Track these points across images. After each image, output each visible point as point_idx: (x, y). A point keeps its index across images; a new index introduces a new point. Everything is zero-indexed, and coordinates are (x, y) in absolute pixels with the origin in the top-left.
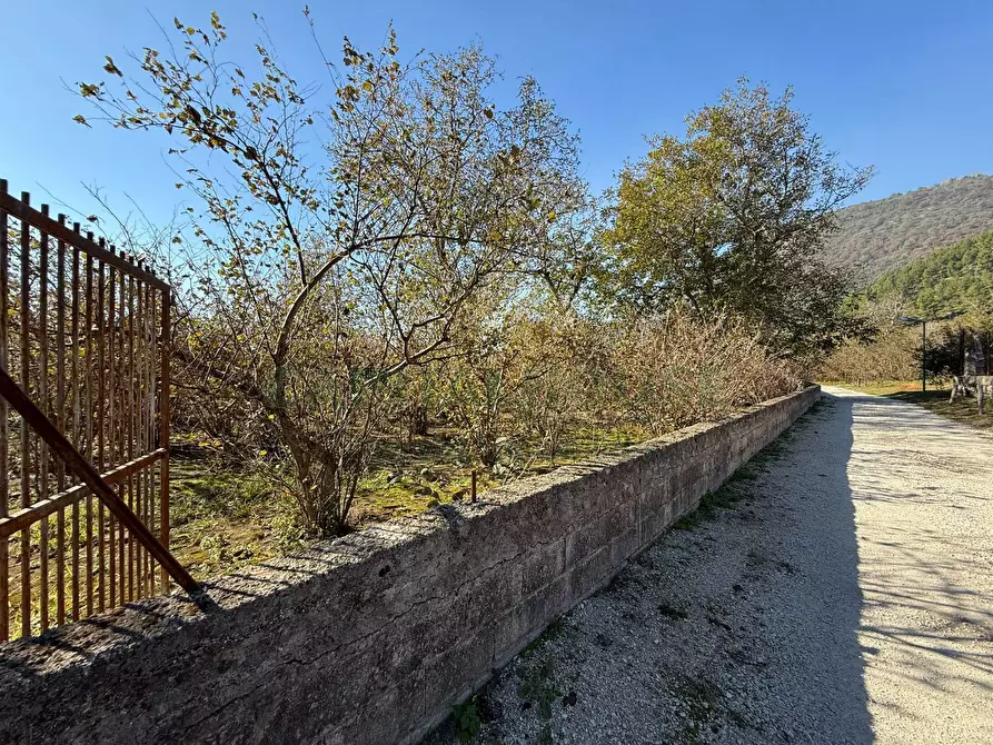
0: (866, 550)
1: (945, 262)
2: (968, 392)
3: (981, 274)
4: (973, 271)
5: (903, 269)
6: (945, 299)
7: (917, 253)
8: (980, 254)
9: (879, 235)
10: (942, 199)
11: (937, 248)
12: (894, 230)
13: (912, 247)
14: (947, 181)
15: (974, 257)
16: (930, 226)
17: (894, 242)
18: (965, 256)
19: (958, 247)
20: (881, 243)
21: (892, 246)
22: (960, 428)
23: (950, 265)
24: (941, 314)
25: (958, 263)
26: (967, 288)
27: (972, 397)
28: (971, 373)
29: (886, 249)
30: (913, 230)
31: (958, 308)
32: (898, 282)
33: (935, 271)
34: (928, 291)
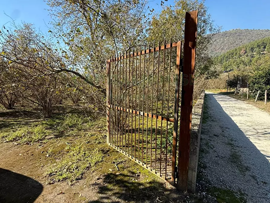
0: (238, 124)
1: (230, 55)
2: (238, 92)
3: (237, 59)
4: (236, 58)
5: (220, 55)
6: (229, 65)
7: (223, 51)
8: (238, 53)
9: (215, 44)
10: (231, 35)
11: (228, 50)
12: (218, 43)
13: (222, 49)
14: (232, 30)
15: (236, 54)
16: (227, 43)
17: (218, 47)
18: (234, 53)
19: (233, 50)
20: (215, 47)
21: (217, 48)
22: (239, 101)
23: (231, 56)
24: (228, 70)
25: (233, 55)
26: (234, 63)
27: (239, 93)
28: (239, 87)
29: (216, 49)
30: (223, 44)
31: (232, 68)
32: (218, 60)
33: (227, 57)
34: (225, 63)
